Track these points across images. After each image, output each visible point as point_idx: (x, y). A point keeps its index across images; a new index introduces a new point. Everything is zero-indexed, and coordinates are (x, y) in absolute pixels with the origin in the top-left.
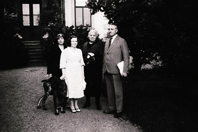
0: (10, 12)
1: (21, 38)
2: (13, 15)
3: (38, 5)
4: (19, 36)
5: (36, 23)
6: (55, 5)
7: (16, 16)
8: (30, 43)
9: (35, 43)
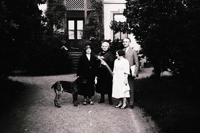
0: (58, 28)
1: (67, 49)
2: (60, 31)
3: (82, 22)
4: (65, 48)
5: (79, 37)
6: (96, 22)
7: (64, 31)
8: (74, 54)
9: (78, 54)
